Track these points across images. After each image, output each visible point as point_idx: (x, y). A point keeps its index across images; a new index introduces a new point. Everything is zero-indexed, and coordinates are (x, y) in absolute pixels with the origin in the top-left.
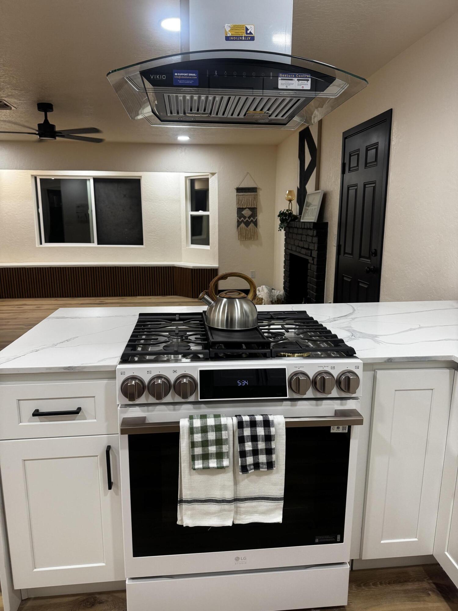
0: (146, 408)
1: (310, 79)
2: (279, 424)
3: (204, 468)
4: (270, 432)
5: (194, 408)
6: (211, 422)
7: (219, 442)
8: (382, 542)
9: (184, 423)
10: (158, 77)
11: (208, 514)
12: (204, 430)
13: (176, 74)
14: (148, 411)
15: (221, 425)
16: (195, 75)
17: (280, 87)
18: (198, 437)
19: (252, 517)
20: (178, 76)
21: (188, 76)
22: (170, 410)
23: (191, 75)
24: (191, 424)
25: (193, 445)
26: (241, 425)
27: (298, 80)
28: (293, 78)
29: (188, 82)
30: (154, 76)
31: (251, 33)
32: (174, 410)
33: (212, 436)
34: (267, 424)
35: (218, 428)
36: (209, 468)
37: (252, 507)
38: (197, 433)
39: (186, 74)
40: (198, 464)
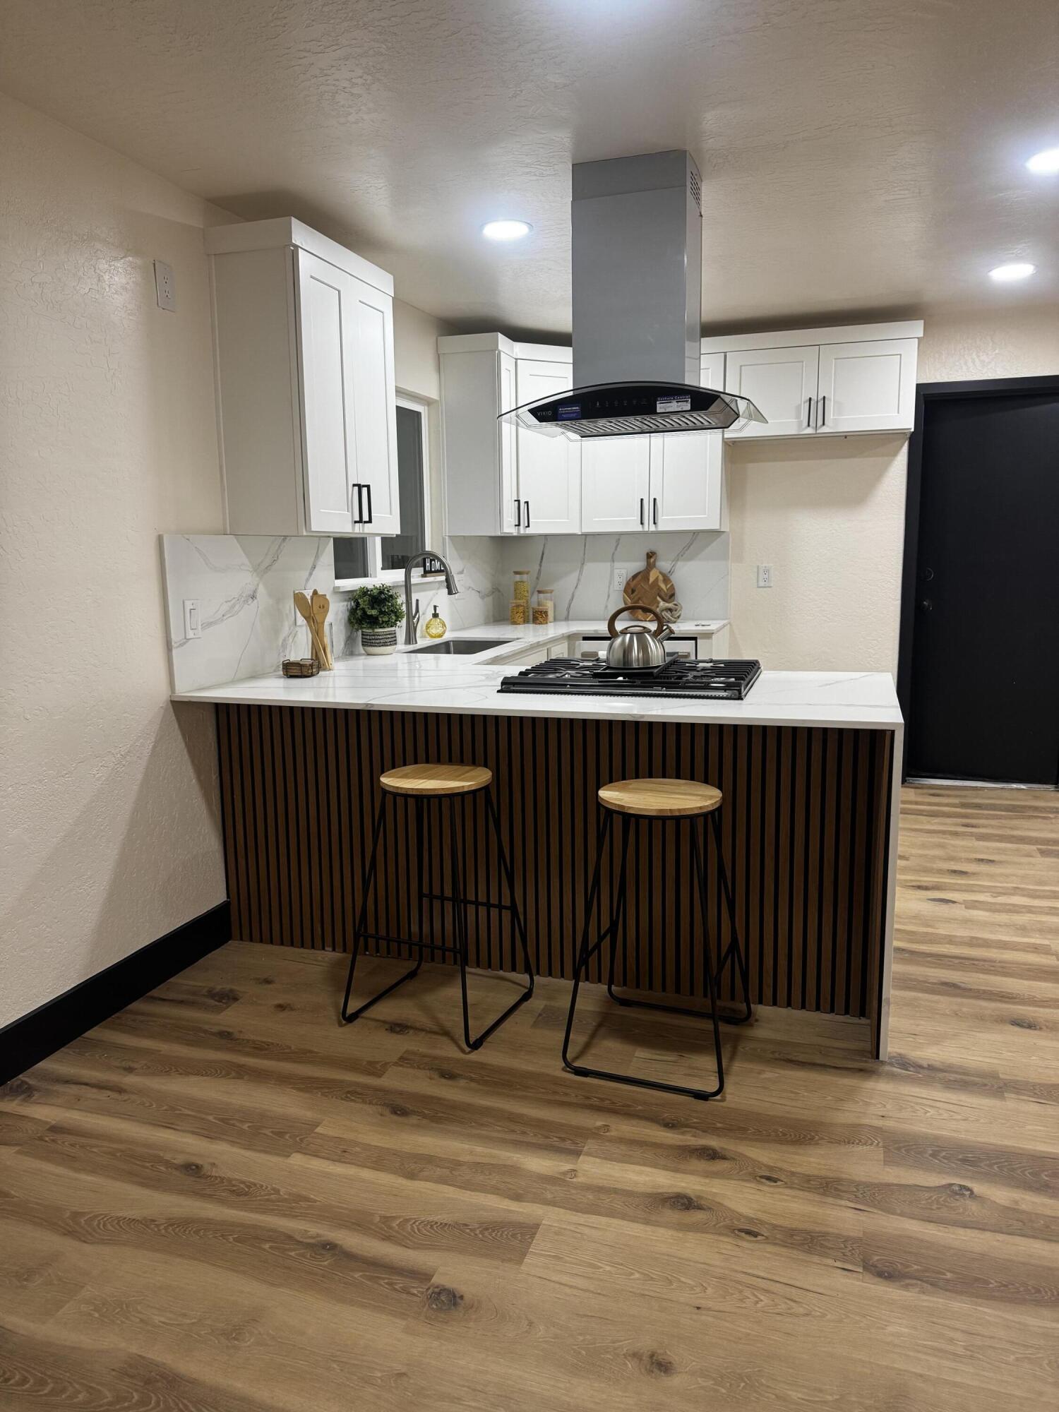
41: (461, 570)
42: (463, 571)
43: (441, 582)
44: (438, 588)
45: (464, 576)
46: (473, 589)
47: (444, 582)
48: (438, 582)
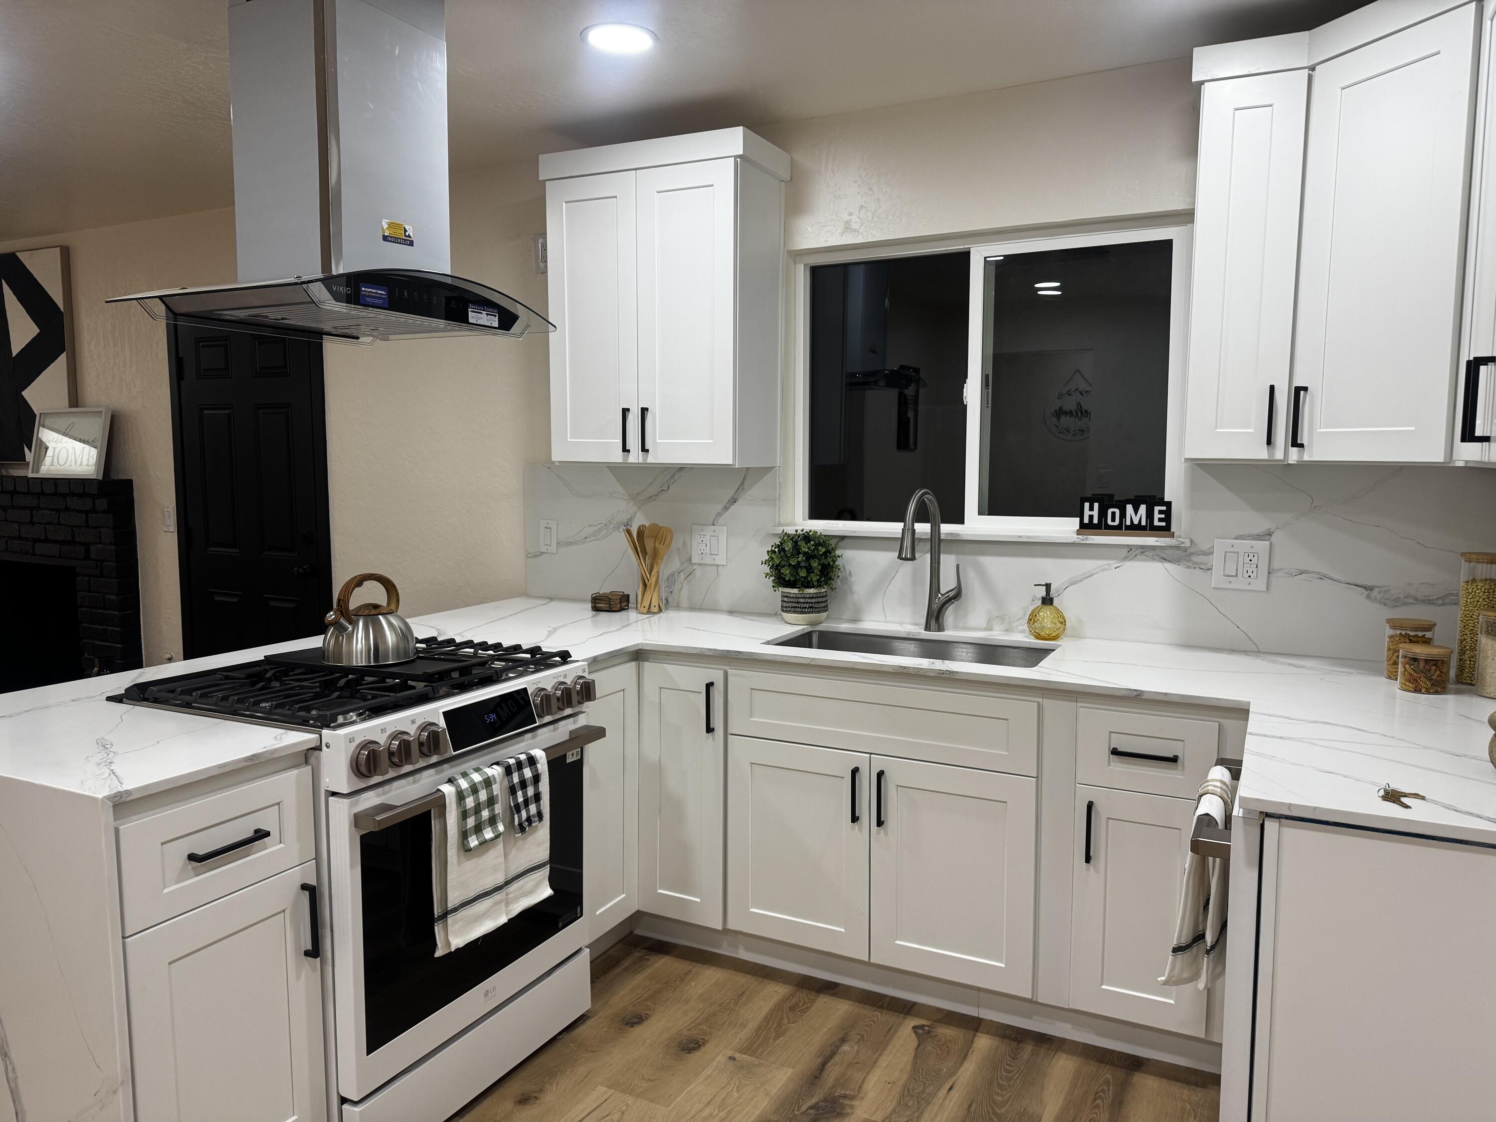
0: (380, 790)
1: (497, 315)
2: (541, 758)
3: (481, 844)
4: (537, 770)
5: (437, 773)
6: (477, 777)
7: (491, 801)
8: (598, 913)
9: (448, 789)
10: (341, 289)
11: (478, 919)
12: (474, 790)
13: (363, 289)
14: (384, 794)
15: (489, 778)
16: (383, 293)
17: (471, 320)
18: (470, 802)
19: (518, 904)
20: (365, 291)
21: (377, 293)
22: (409, 784)
23: (380, 292)
24: (458, 787)
25: (464, 815)
26: (508, 771)
27: (487, 314)
28: (482, 312)
29: (377, 301)
30: (337, 287)
31: (409, 236)
32: (414, 782)
33: (483, 796)
34: (532, 761)
35: (488, 782)
36: (486, 841)
37: (520, 888)
38: (469, 797)
39: (374, 291)
40: (473, 842)
41: (1259, 529)
42: (1268, 534)
43: (1144, 549)
44: (1125, 559)
45: (1271, 544)
46: (1323, 577)
47: (1153, 548)
48: (1130, 548)
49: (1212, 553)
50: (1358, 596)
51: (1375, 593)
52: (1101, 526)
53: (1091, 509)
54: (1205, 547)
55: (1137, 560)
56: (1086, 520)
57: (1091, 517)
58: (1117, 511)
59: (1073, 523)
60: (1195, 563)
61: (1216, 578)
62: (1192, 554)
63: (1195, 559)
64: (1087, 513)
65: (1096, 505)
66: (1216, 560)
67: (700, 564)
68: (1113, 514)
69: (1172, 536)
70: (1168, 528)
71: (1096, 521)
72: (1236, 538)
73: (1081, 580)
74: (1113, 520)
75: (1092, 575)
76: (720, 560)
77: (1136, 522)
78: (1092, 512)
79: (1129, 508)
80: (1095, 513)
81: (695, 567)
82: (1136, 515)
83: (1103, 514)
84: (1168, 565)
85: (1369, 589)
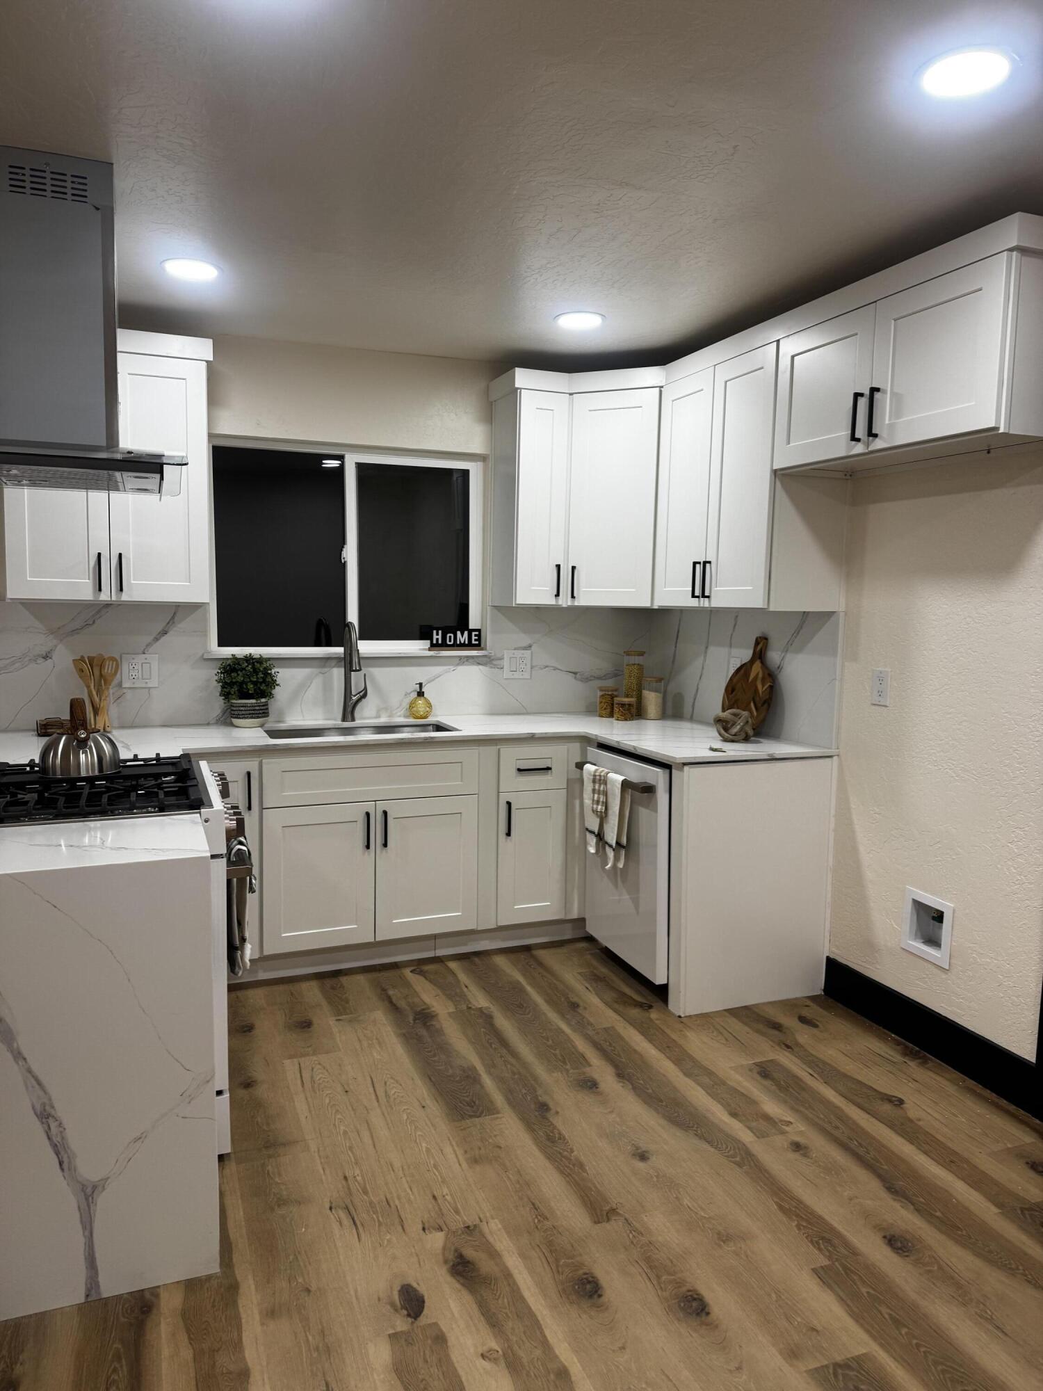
41: (525, 644)
42: (530, 646)
43: (468, 657)
44: (458, 665)
45: (532, 653)
46: (555, 669)
47: (472, 657)
48: (460, 658)
49: (503, 659)
50: (570, 676)
51: (578, 676)
52: (444, 645)
53: (437, 634)
54: (499, 655)
55: (466, 665)
56: (435, 642)
57: (437, 639)
58: (452, 635)
59: (426, 643)
60: (495, 665)
61: (506, 673)
62: (493, 660)
63: (495, 662)
64: (435, 637)
65: (440, 632)
66: (506, 663)
67: (130, 688)
68: (450, 637)
69: (482, 649)
70: (479, 645)
71: (440, 642)
72: (515, 649)
73: (433, 680)
74: (450, 641)
75: (440, 676)
76: (153, 683)
77: (462, 642)
78: (437, 636)
79: (459, 633)
80: (440, 637)
81: (125, 691)
82: (462, 638)
83: (444, 638)
84: (481, 667)
85: (575, 673)
